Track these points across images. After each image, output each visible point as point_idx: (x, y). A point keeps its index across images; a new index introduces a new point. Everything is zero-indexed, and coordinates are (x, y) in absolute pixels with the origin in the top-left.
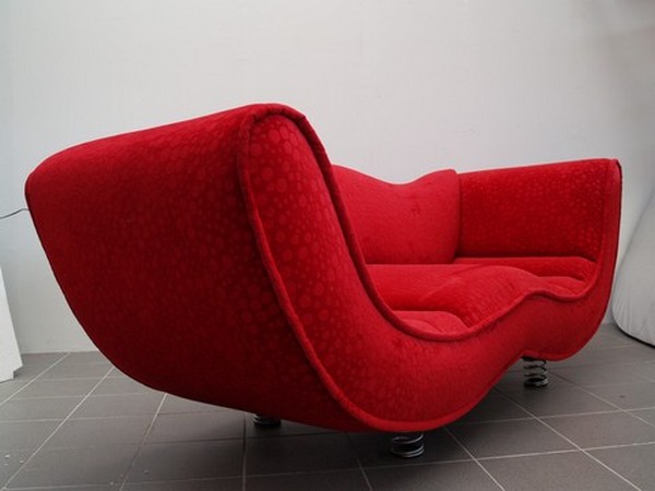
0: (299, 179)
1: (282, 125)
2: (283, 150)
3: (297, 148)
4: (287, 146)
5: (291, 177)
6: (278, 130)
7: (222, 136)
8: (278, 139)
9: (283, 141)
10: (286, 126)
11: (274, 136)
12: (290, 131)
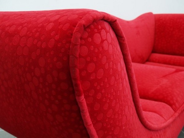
0: (111, 67)
1: (102, 29)
2: (103, 48)
3: (111, 44)
4: (105, 44)
5: (107, 67)
6: (100, 33)
7: (57, 37)
8: (100, 40)
9: (103, 41)
10: (105, 29)
11: (97, 39)
12: (107, 32)
